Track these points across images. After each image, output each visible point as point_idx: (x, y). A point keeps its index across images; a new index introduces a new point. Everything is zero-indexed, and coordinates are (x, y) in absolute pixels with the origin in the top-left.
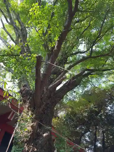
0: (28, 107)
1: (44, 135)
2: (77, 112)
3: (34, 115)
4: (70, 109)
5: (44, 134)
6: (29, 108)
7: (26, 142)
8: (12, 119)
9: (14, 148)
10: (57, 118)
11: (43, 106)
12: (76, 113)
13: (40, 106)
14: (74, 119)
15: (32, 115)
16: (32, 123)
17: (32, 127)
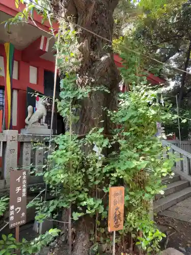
0: (66, 16)
1: (103, 59)
2: (157, 17)
3: (80, 30)
4: (145, 16)
5: (101, 57)
6: (68, 17)
7: (77, 73)
8: (47, 50)
9: (62, 82)
10: (121, 38)
11: (91, 9)
12: (155, 21)
13: (86, 10)
14: (152, 32)
15: (76, 29)
16: (79, 43)
17: (81, 49)
